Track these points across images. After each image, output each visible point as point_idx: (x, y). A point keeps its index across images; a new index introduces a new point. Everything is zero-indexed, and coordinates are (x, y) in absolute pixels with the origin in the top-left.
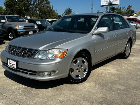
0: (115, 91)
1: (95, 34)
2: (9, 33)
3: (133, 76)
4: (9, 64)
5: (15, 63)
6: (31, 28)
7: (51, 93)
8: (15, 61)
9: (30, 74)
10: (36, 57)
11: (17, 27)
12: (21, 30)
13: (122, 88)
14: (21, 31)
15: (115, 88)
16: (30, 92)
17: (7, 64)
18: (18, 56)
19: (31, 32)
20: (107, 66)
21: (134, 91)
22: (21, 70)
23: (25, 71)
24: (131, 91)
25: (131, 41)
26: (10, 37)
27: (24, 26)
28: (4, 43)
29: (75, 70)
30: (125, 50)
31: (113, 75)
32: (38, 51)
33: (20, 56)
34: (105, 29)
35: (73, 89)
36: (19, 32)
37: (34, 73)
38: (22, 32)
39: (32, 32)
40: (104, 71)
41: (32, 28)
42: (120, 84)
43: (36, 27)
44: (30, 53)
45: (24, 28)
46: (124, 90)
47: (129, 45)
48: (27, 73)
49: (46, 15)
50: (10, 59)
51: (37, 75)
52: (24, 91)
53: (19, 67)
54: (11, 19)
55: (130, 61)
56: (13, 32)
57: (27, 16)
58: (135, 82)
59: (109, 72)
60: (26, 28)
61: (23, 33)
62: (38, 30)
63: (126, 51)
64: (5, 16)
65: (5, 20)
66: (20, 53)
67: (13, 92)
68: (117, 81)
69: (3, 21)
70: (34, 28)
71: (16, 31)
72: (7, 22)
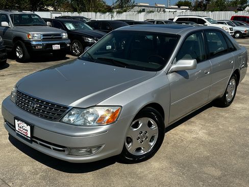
0: (203, 181)
1: (172, 72)
2: (16, 48)
3: (237, 147)
4: (17, 128)
5: (28, 128)
6: (55, 38)
8: (28, 124)
9: (54, 149)
10: (65, 119)
11: (30, 37)
12: (37, 43)
13: (217, 173)
14: (38, 45)
15: (205, 173)
16: (55, 179)
17: (15, 127)
18: (34, 114)
19: (55, 46)
20: (192, 122)
21: (237, 181)
22: (38, 142)
23: (46, 143)
24: (232, 179)
25: (237, 76)
26: (18, 54)
27: (44, 35)
28: (7, 66)
29: (134, 139)
30: (226, 92)
31: (202, 143)
32: (68, 108)
33: (37, 115)
35: (130, 173)
36: (35, 46)
37: (63, 148)
38: (40, 45)
39: (57, 45)
40: (186, 134)
41: (58, 37)
42: (214, 165)
43: (65, 35)
44: (56, 112)
45: (43, 39)
46: (219, 178)
47: (233, 82)
48: (50, 148)
49: (83, 4)
50: (19, 120)
51: (66, 152)
52: (44, 178)
53: (35, 135)
54: (19, 21)
55: (234, 112)
56: (24, 45)
57: (48, 6)
58: (240, 160)
59: (194, 136)
60: (46, 37)
61: (41, 47)
62: (69, 41)
64: (9, 13)
65: (8, 21)
66: (36, 108)
67: (25, 179)
68: (207, 158)
69: (4, 24)
70: (61, 38)
71: (28, 44)
72: (11, 25)
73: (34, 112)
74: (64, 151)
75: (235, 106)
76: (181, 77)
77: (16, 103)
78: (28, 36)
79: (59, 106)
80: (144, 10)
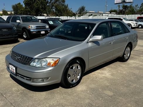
0: (102, 98)
2: (23, 33)
3: (125, 82)
6: (42, 28)
7: (44, 96)
8: (14, 66)
9: (26, 79)
10: (32, 64)
11: (30, 27)
13: (110, 93)
15: (104, 94)
16: (27, 94)
17: (9, 68)
18: (18, 62)
19: (42, 32)
20: (104, 69)
21: (121, 98)
22: (19, 75)
23: (23, 76)
24: (118, 97)
26: (24, 36)
27: (37, 27)
31: (107, 79)
32: (33, 59)
33: (19, 62)
34: (99, 37)
35: (65, 93)
36: (32, 32)
37: (30, 79)
38: (35, 31)
39: (43, 32)
40: (99, 75)
42: (110, 90)
43: (47, 27)
44: (27, 60)
45: (36, 28)
46: (111, 96)
48: (24, 78)
50: (11, 64)
51: (32, 81)
52: (21, 93)
53: (17, 72)
54: (25, 20)
55: (129, 64)
56: (27, 31)
57: (44, 13)
58: (125, 88)
59: (104, 76)
60: (38, 28)
61: (35, 32)
62: (50, 30)
63: (125, 54)
64: (20, 16)
65: (20, 20)
66: (19, 59)
67: (12, 94)
68: (108, 86)
69: (18, 21)
70: (45, 28)
71: (29, 31)
72: (21, 22)
73: (18, 61)
74: (30, 80)
75: (129, 61)
76: (95, 44)
77: (11, 57)
78: (29, 27)
79: (29, 58)
80: (92, 15)
